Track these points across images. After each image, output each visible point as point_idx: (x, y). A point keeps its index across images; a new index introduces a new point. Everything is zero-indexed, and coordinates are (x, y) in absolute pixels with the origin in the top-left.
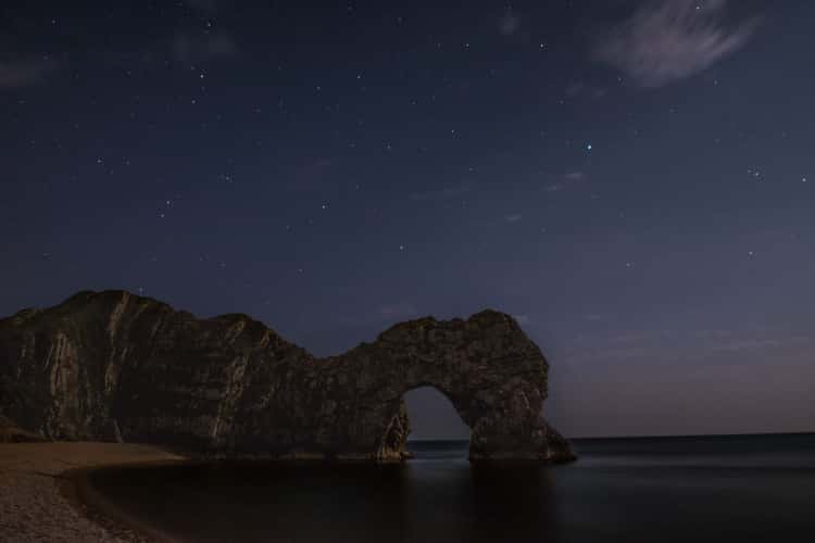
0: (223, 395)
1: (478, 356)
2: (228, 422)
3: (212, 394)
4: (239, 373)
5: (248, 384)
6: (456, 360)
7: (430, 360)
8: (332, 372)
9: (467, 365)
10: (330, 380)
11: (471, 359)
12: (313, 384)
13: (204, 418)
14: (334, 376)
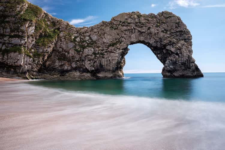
0: (23, 42)
1: (165, 31)
2: (30, 57)
3: (15, 41)
4: (32, 30)
5: (38, 37)
6: (156, 31)
7: (143, 31)
8: (87, 34)
9: (162, 35)
10: (87, 38)
11: (163, 31)
12: (78, 39)
13: (12, 54)
14: (89, 36)
